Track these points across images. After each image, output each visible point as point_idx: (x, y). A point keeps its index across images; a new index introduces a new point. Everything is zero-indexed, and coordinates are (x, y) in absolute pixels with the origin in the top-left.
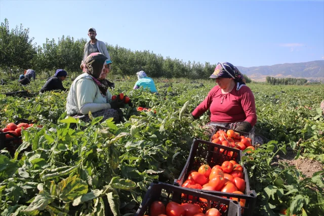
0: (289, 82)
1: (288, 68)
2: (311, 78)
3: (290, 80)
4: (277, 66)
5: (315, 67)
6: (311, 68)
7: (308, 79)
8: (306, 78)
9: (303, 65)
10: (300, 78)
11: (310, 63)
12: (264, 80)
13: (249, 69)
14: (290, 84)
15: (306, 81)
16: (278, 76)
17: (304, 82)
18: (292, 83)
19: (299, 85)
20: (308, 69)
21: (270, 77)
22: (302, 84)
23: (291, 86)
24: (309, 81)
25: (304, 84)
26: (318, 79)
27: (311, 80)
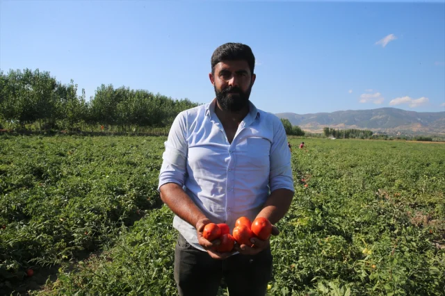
0: (350, 135)
1: (351, 116)
2: (379, 129)
3: (353, 131)
4: (338, 113)
5: (384, 116)
6: (378, 117)
7: (375, 131)
8: (372, 130)
9: (369, 113)
10: (365, 129)
11: (377, 111)
12: (321, 131)
13: (303, 117)
14: (352, 137)
15: (372, 133)
16: (339, 127)
17: (368, 135)
18: (354, 136)
19: (363, 138)
20: (375, 117)
21: (328, 128)
22: (367, 137)
23: (353, 139)
24: (376, 134)
25: (369, 137)
26: (388, 131)
27: (379, 132)
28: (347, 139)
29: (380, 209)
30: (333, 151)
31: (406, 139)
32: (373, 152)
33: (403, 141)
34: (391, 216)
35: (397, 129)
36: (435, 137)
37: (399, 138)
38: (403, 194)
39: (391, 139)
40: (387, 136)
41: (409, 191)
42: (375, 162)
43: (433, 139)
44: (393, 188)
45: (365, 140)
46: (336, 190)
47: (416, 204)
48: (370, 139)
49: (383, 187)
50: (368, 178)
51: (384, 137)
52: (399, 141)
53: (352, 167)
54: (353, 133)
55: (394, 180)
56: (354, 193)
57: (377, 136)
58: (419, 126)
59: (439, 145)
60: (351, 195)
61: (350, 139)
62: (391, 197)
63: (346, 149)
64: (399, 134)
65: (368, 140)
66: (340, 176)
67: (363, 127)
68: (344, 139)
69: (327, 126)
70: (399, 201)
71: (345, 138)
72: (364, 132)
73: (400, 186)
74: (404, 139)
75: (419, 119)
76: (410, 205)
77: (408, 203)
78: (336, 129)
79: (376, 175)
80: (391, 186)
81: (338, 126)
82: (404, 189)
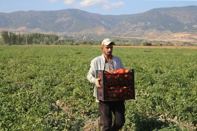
0: (34, 40)
1: (33, 18)
2: (65, 33)
3: (37, 36)
4: (18, 14)
5: (69, 18)
6: (64, 19)
7: (61, 35)
8: (58, 34)
9: (52, 15)
10: (50, 33)
11: (63, 13)
14: (36, 43)
15: (57, 38)
16: (20, 31)
17: (54, 40)
18: (38, 41)
19: (48, 44)
20: (60, 20)
21: (7, 32)
22: (52, 42)
23: (37, 45)
24: (62, 38)
25: (55, 42)
26: (73, 35)
27: (65, 37)
28: (30, 46)
29: (54, 121)
30: (12, 61)
31: (91, 44)
32: (56, 59)
33: (88, 46)
34: (64, 127)
35: (83, 32)
36: (118, 40)
37: (85, 43)
38: (80, 103)
39: (77, 44)
40: (73, 41)
41: (85, 99)
42: (56, 71)
43: (116, 43)
44: (71, 97)
45: (51, 46)
46: (9, 107)
47: (90, 111)
48: (56, 44)
49: (62, 97)
50: (47, 89)
51: (71, 42)
52: (85, 46)
53: (31, 78)
54: (37, 38)
55: (72, 89)
56: (30, 107)
57: (63, 41)
58: (103, 29)
59: (121, 49)
60: (26, 110)
61: (34, 45)
62: (69, 107)
63: (27, 58)
64: (85, 38)
65: (53, 45)
66: (16, 90)
67: (47, 31)
68: (27, 46)
69: (6, 30)
70: (76, 110)
71: (29, 43)
72: (48, 36)
73: (77, 95)
74: (90, 43)
75: (103, 22)
76: (85, 113)
77: (83, 111)
78: (17, 34)
79: (55, 85)
80: (69, 96)
81: (18, 29)
82: (80, 98)
